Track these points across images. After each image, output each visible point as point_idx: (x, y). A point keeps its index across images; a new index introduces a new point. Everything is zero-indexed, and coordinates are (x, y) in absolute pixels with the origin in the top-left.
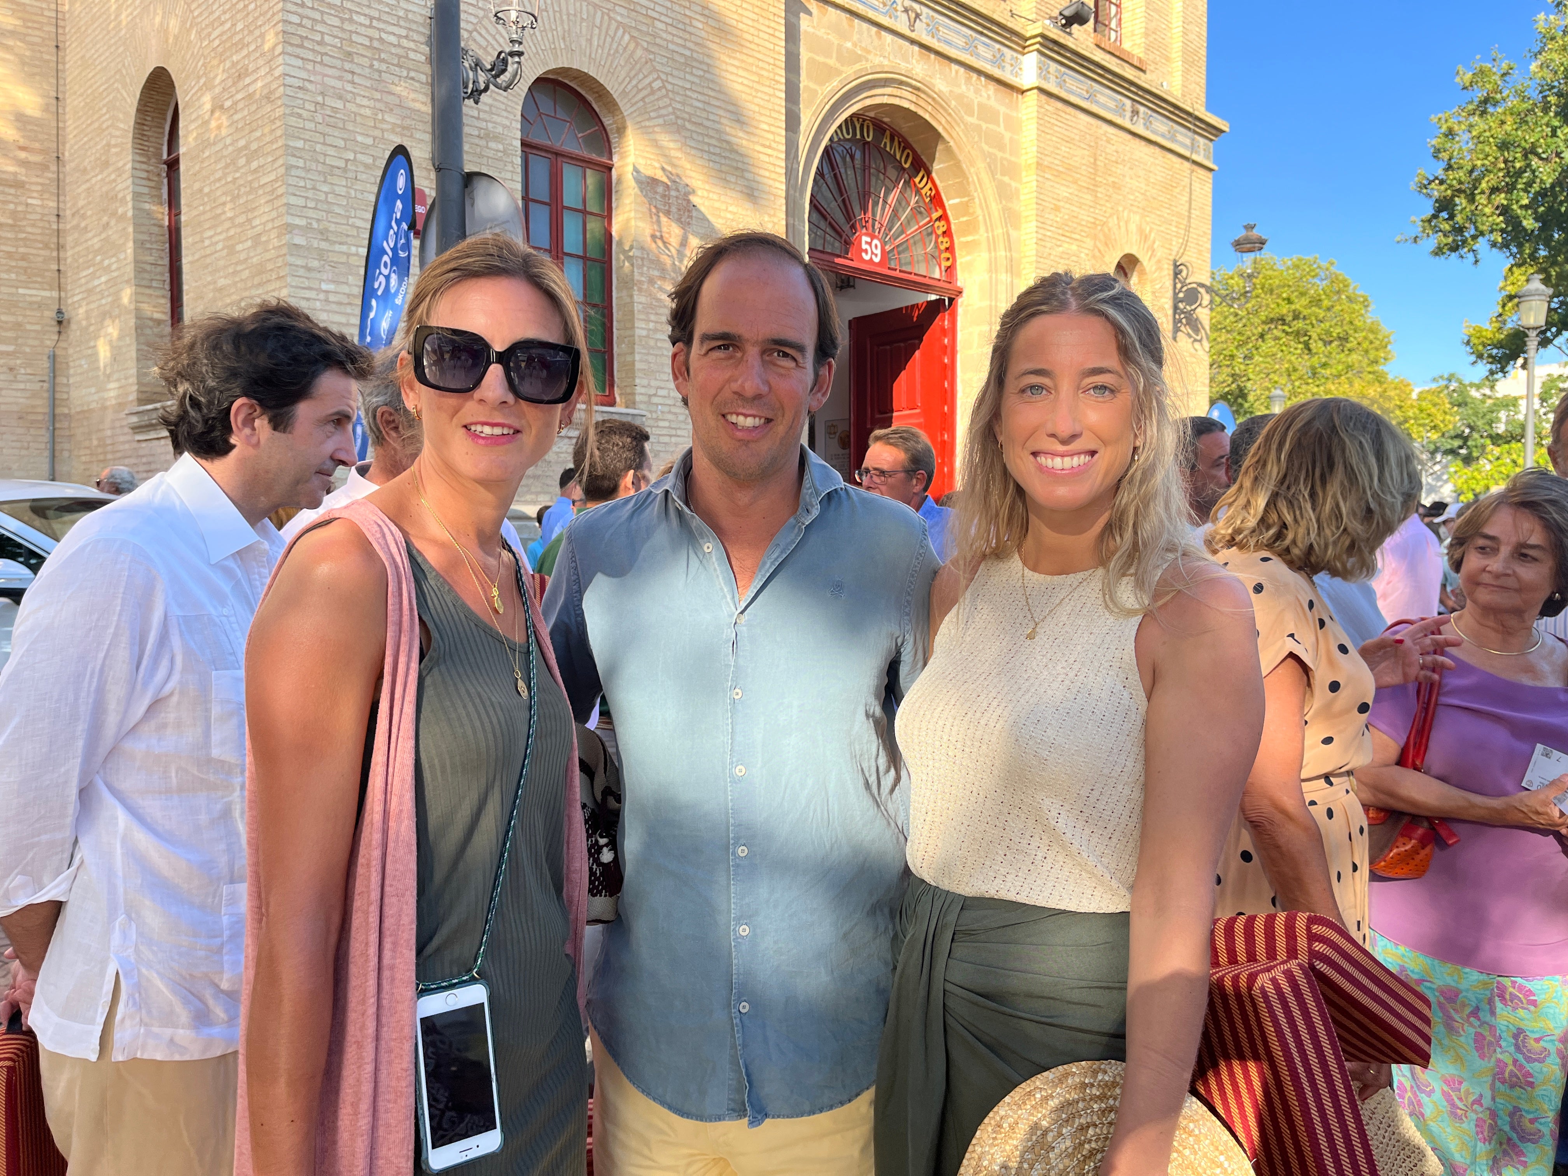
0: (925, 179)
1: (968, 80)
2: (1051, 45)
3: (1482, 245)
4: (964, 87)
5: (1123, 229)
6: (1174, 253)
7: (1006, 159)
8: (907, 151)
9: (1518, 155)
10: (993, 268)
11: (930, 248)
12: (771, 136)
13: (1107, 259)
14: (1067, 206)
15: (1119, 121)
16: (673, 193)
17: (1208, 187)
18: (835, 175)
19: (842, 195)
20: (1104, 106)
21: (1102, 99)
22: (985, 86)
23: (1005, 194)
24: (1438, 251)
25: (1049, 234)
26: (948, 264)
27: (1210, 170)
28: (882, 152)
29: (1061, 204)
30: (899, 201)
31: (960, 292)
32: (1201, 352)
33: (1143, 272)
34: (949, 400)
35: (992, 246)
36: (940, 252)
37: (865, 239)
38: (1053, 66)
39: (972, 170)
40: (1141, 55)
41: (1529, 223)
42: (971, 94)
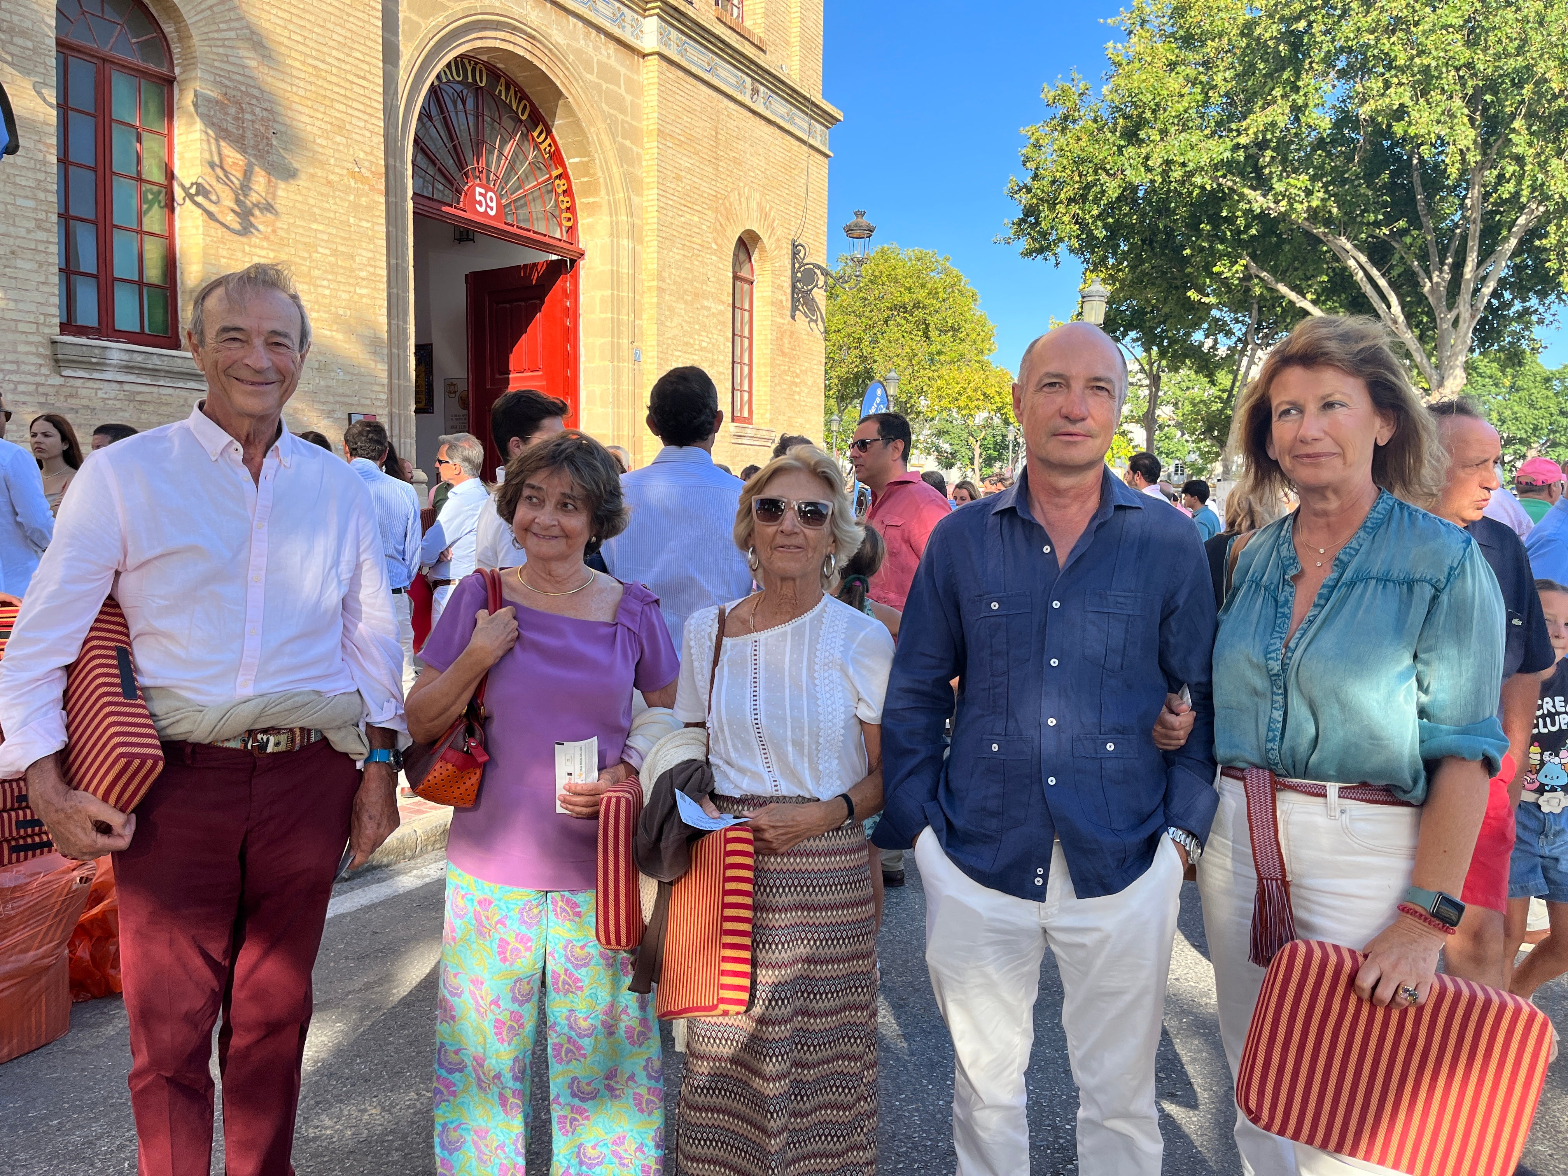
0: (543, 136)
1: (587, 35)
2: (672, 12)
3: (1062, 249)
4: (582, 42)
5: (744, 205)
6: (793, 233)
7: (627, 122)
8: (524, 102)
9: (1091, 171)
10: (614, 232)
11: (550, 206)
12: (367, 67)
13: (729, 233)
14: (689, 176)
15: (739, 97)
16: (248, 116)
17: (825, 171)
18: (445, 118)
19: (452, 141)
20: (725, 81)
21: (722, 73)
22: (605, 45)
23: (626, 157)
24: (1028, 253)
25: (671, 203)
26: (570, 224)
27: (827, 156)
28: (497, 100)
29: (683, 174)
30: (516, 154)
31: (582, 255)
32: (816, 332)
33: (763, 250)
34: (572, 365)
35: (613, 210)
36: (561, 211)
37: (478, 190)
38: (674, 34)
39: (592, 130)
40: (761, 35)
41: (1101, 233)
42: (590, 51)
